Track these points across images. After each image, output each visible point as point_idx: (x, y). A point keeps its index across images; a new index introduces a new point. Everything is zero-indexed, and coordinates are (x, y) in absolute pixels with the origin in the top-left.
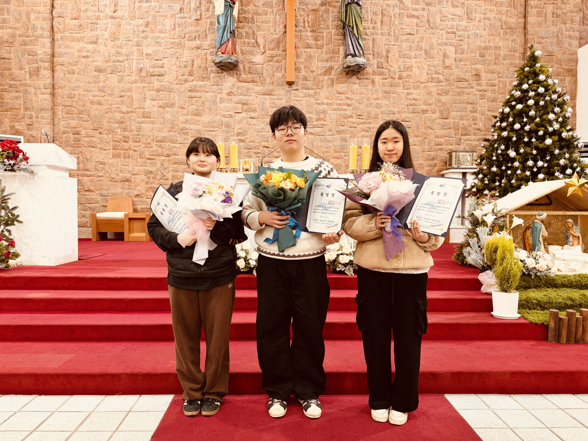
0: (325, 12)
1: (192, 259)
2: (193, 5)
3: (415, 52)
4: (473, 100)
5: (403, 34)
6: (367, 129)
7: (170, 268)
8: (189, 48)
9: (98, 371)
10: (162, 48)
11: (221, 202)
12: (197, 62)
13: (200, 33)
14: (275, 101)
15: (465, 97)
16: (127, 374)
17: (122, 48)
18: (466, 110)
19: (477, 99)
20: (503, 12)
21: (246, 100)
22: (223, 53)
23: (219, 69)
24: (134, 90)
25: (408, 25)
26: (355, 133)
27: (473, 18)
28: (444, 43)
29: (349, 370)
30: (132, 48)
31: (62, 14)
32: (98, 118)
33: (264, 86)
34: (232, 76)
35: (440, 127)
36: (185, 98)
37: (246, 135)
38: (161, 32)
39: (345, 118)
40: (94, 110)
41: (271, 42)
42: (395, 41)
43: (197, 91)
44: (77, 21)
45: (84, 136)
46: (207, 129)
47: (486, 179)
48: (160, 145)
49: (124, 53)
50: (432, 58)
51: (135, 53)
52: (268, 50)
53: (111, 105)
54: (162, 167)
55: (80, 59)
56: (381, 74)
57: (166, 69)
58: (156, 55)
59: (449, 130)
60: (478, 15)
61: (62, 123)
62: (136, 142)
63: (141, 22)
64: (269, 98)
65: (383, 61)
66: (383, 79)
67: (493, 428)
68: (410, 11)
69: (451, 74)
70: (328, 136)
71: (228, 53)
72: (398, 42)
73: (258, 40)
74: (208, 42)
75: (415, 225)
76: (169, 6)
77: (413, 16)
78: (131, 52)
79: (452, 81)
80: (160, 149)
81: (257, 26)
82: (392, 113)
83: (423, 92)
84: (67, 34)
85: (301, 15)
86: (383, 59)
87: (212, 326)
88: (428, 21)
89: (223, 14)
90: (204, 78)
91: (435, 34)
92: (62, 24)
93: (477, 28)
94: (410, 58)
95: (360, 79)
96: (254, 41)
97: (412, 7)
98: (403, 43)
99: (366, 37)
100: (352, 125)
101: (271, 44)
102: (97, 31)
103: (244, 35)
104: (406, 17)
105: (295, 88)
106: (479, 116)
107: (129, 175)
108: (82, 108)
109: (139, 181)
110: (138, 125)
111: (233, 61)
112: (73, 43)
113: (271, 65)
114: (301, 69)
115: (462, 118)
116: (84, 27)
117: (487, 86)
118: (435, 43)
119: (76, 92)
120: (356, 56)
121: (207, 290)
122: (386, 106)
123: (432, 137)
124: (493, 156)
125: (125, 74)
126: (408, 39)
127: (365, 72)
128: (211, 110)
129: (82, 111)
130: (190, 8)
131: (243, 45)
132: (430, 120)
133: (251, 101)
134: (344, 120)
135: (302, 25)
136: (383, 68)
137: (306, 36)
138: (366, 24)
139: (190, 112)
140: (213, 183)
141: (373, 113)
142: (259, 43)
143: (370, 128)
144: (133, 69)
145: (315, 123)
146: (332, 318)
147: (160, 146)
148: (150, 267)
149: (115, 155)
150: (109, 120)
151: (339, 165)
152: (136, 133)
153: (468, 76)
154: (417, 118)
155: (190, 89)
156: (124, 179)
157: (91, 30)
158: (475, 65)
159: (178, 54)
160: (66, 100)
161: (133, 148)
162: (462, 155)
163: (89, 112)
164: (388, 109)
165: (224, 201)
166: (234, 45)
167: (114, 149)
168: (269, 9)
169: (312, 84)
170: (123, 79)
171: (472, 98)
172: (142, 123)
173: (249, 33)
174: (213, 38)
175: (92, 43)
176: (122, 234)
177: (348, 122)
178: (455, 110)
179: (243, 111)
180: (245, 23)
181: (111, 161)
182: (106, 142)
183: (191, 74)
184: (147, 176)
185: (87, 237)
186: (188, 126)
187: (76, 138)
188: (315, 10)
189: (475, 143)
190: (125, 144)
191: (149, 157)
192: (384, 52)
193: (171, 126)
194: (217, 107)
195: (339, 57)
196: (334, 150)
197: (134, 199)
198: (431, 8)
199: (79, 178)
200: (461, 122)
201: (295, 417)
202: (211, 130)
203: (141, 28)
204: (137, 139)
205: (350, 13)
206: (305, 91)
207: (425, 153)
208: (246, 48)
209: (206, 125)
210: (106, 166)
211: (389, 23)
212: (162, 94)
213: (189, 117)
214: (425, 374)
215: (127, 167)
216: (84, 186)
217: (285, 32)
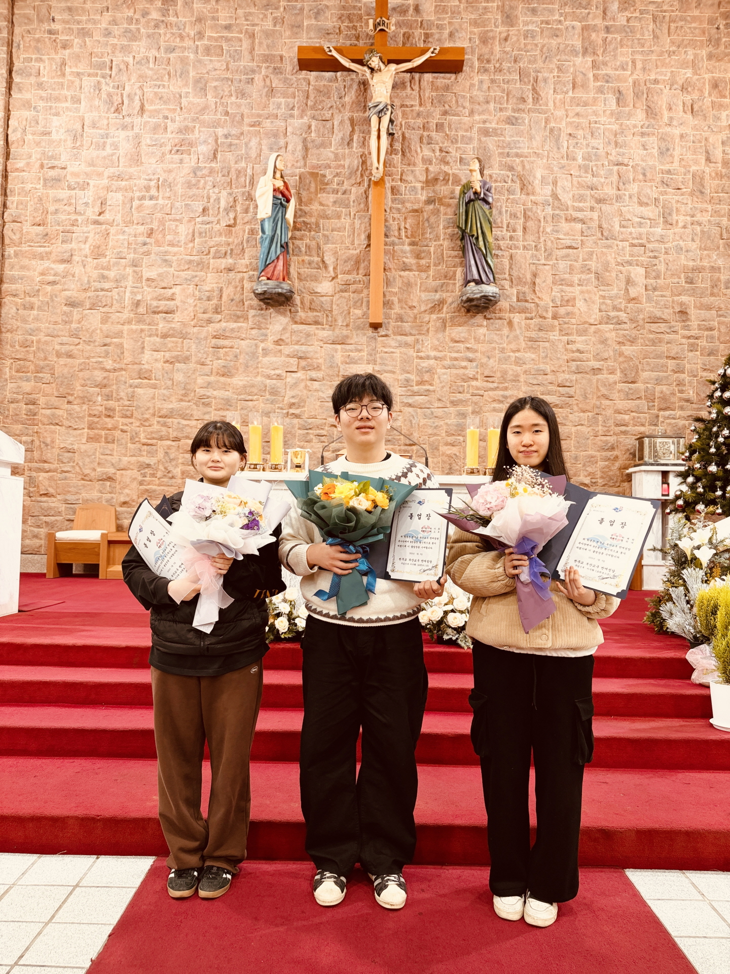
0: (432, 213)
1: (191, 623)
2: (223, 204)
3: (579, 276)
4: (677, 353)
5: (560, 247)
6: (501, 399)
7: (155, 637)
8: (215, 270)
9: (30, 811)
10: (173, 269)
11: (241, 528)
12: (228, 292)
13: (233, 247)
14: (350, 353)
15: (663, 348)
16: (77, 818)
17: (109, 270)
18: (665, 369)
19: (683, 350)
20: (723, 212)
21: (304, 352)
22: (268, 279)
23: (262, 303)
24: (125, 335)
25: (567, 234)
26: (481, 404)
27: (674, 223)
28: (627, 262)
29: (458, 822)
30: (125, 269)
31: (19, 217)
32: (66, 378)
33: (333, 330)
34: (283, 314)
35: (622, 396)
36: (206, 349)
37: (303, 407)
38: (171, 244)
39: (464, 380)
40: (61, 366)
41: (345, 262)
42: (546, 258)
43: (226, 338)
44: (41, 228)
45: (44, 406)
46: (240, 397)
47: (699, 484)
48: (165, 423)
49: (112, 277)
50: (608, 285)
51: (130, 278)
52: (341, 274)
53: (88, 358)
54: (166, 458)
55: (43, 286)
56: (523, 311)
57: (177, 302)
58: (162, 280)
59: (638, 402)
60: (681, 219)
61: (10, 386)
62: (127, 417)
63: (141, 229)
64: (342, 348)
65: (527, 291)
66: (527, 318)
67: (710, 938)
68: (571, 212)
69: (640, 311)
70: (436, 410)
71: (277, 279)
72: (551, 260)
73: (326, 258)
74: (246, 261)
75: (572, 574)
76: (186, 205)
77: (575, 220)
78: (123, 276)
79: (641, 323)
80: (163, 429)
81: (324, 235)
82: (542, 373)
83: (593, 339)
84: (25, 248)
85: (394, 219)
86: (527, 287)
87: (221, 741)
88: (600, 227)
89: (269, 218)
90: (238, 317)
91: (611, 247)
92: (18, 232)
93: (681, 238)
94: (571, 285)
95: (489, 319)
96: (319, 259)
97: (573, 206)
98: (560, 262)
99: (500, 253)
100: (475, 392)
101: (346, 264)
102: (71, 243)
103: (303, 249)
104: (563, 221)
105: (383, 333)
106: (687, 379)
107: (112, 470)
108: (42, 363)
109: (128, 480)
110: (130, 390)
111: (285, 291)
112: (33, 262)
113: (345, 297)
114: (393, 304)
115: (658, 381)
116: (52, 237)
117: (700, 329)
118: (613, 261)
119: (34, 338)
120: (483, 283)
121: (214, 678)
122: (532, 362)
123: (609, 412)
124: (710, 447)
125: (113, 309)
126: (568, 256)
127: (497, 308)
128: (247, 367)
129: (43, 368)
130: (219, 208)
131: (301, 266)
132: (605, 385)
133: (312, 354)
134: (463, 384)
135: (396, 234)
136: (526, 301)
137: (402, 251)
138: (499, 233)
139: (215, 371)
140: (230, 497)
141: (511, 372)
142: (327, 262)
143: (506, 397)
144: (126, 302)
145: (416, 388)
146: (432, 724)
147: (165, 425)
148: (133, 626)
149: (91, 438)
150: (83, 382)
151: (454, 456)
152: (127, 403)
153: (667, 314)
154: (584, 381)
155: (215, 334)
156: (104, 477)
157: (63, 242)
158: (678, 296)
159: (198, 278)
160: (17, 351)
161: (121, 427)
162: (660, 443)
163: (53, 368)
164: (536, 367)
165: (246, 527)
166: (287, 265)
167: (90, 427)
168: (344, 210)
169: (410, 326)
170: (110, 317)
171: (675, 350)
172: (136, 387)
173: (312, 246)
174: (253, 255)
175: (63, 261)
176: (96, 567)
177: (469, 386)
178: (647, 369)
179: (300, 369)
180: (304, 230)
181: (83, 447)
182: (78, 418)
183: (217, 311)
184: (142, 472)
185: (39, 571)
186: (210, 392)
187: (30, 409)
188: (416, 211)
189: (682, 423)
190: (108, 420)
191: (146, 441)
192: (529, 276)
193: (184, 392)
194: (258, 363)
195: (455, 284)
196: (446, 432)
197: (119, 509)
198: (604, 207)
199: (32, 475)
200: (658, 388)
201: (360, 907)
202: (247, 399)
203: (141, 239)
204: (128, 413)
205: (474, 214)
206: (399, 338)
207: (598, 438)
208: (306, 270)
209: (239, 390)
210: (76, 455)
211: (536, 230)
212: (170, 341)
213: (212, 379)
214: (589, 831)
215: (109, 457)
216: (38, 487)
217: (369, 245)
